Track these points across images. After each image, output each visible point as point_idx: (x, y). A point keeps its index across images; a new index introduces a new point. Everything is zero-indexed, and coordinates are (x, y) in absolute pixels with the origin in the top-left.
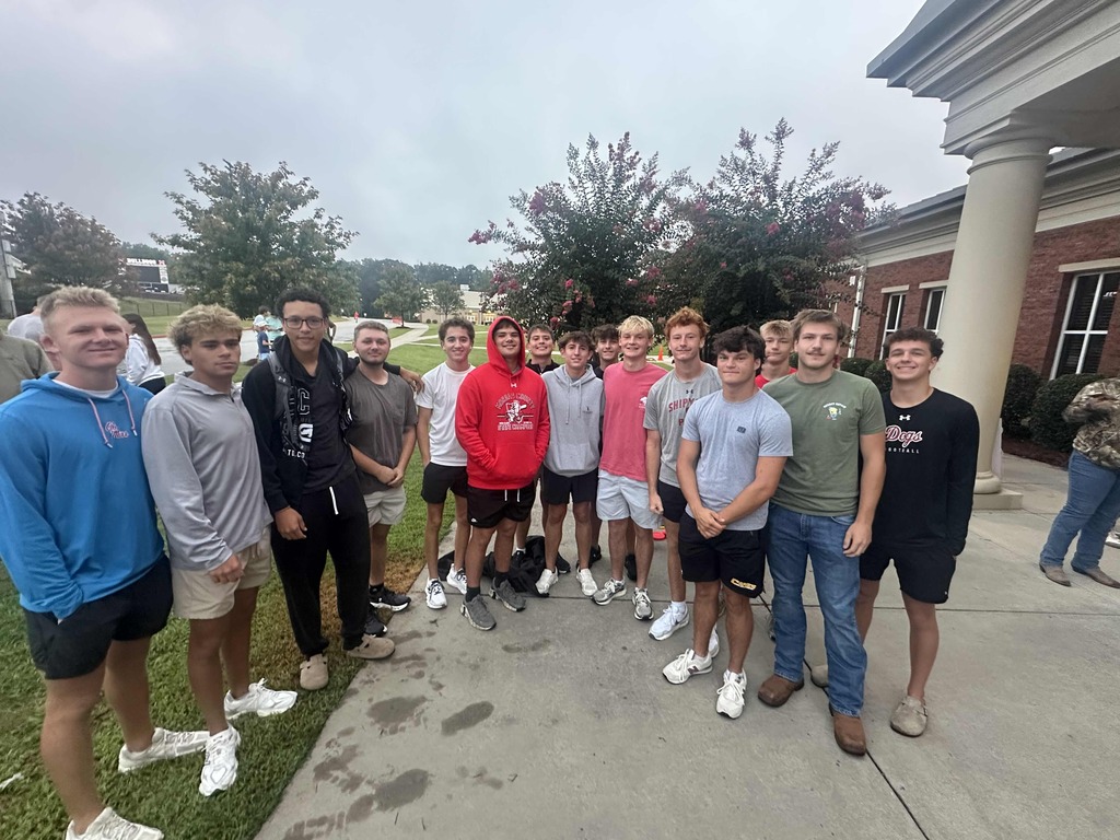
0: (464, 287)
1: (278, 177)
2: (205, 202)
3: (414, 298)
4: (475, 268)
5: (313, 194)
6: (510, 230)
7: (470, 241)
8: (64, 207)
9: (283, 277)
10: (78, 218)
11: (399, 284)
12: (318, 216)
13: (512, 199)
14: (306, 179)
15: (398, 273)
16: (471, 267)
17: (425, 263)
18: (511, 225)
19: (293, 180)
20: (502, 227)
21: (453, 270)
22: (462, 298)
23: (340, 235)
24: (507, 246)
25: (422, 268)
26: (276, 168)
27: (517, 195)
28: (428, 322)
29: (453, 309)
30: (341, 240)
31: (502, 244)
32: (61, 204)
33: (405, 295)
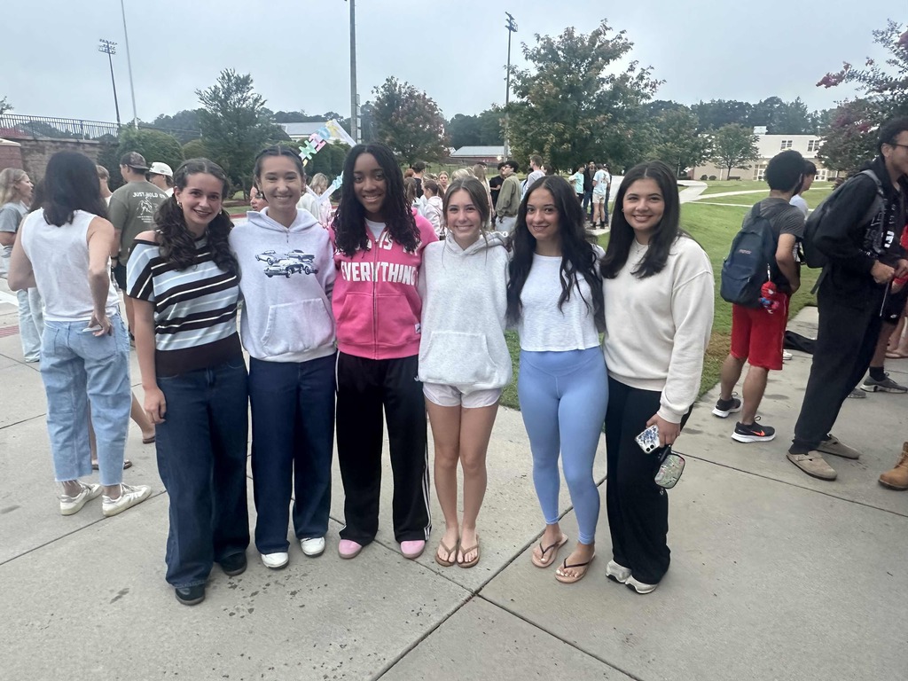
0: (760, 130)
1: (597, 34)
2: (532, 69)
3: (696, 148)
4: (779, 101)
5: (626, 47)
6: (869, 68)
7: (819, 85)
8: (408, 85)
9: (592, 134)
10: (416, 94)
11: (679, 132)
12: (631, 69)
13: (876, 33)
14: (622, 32)
15: (679, 118)
16: (772, 100)
17: (706, 101)
18: (871, 62)
19: (610, 36)
20: (859, 67)
21: (743, 107)
22: (755, 145)
23: (646, 85)
24: (860, 84)
25: (701, 109)
26: (597, 26)
27: (884, 27)
28: (704, 178)
29: (741, 161)
30: (647, 90)
31: (855, 83)
32: (406, 84)
33: (685, 145)
